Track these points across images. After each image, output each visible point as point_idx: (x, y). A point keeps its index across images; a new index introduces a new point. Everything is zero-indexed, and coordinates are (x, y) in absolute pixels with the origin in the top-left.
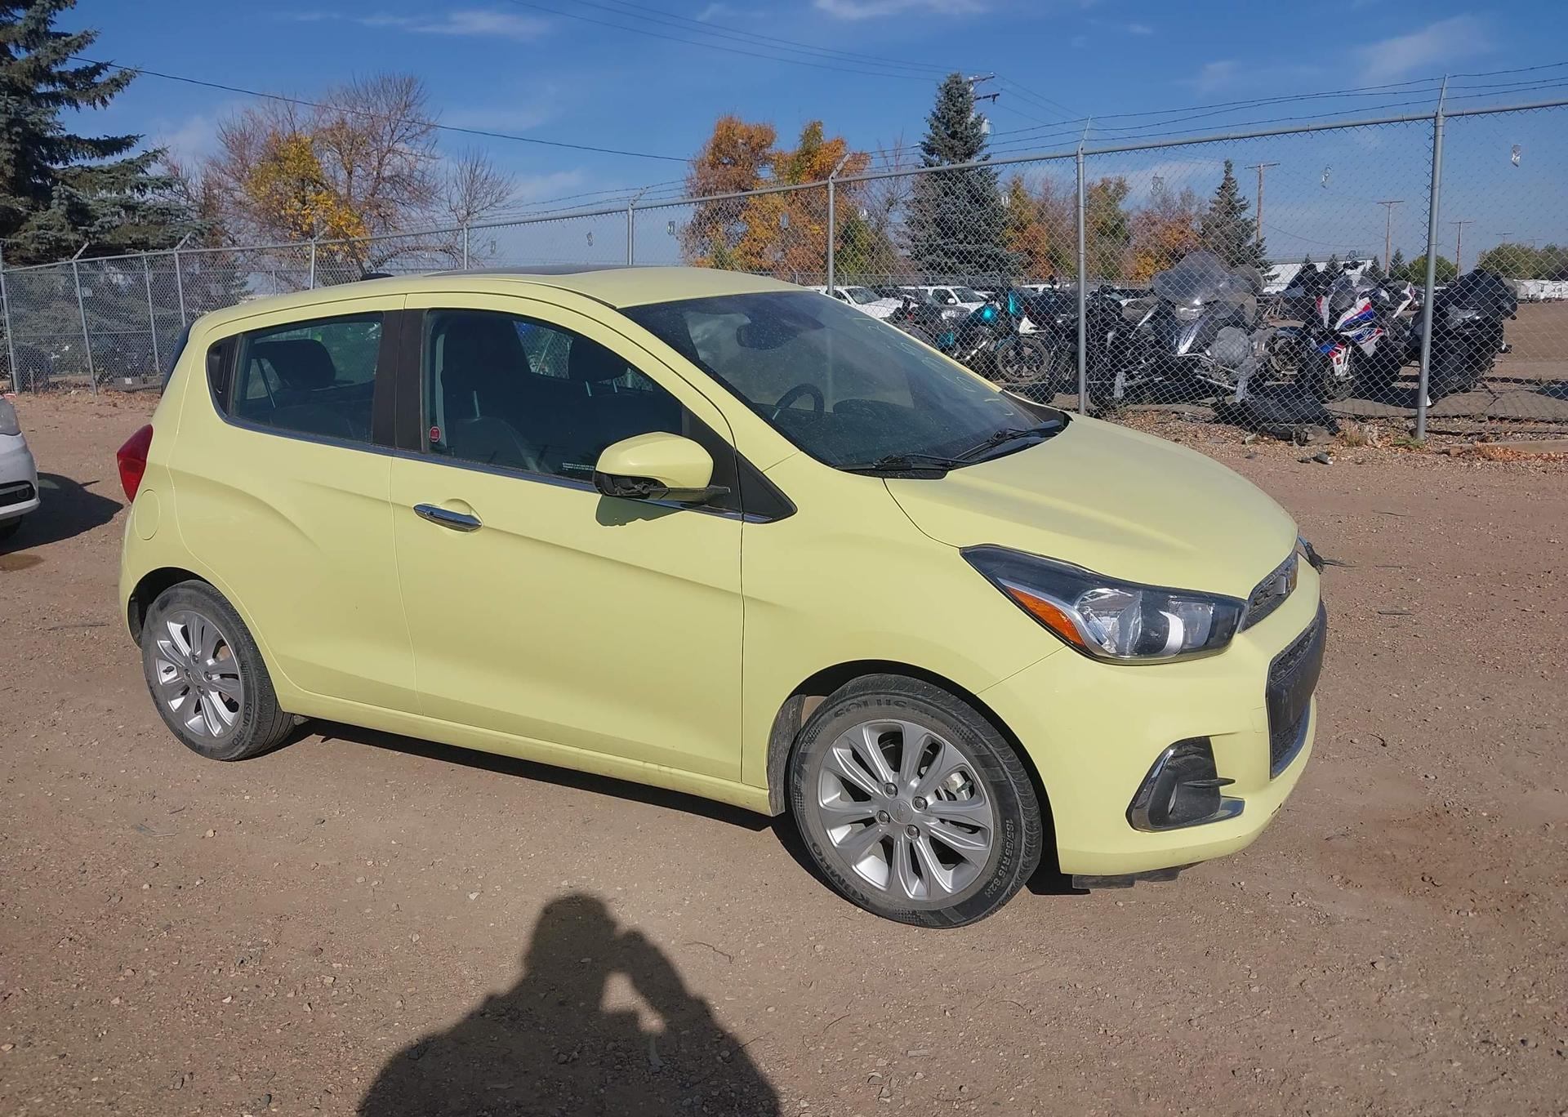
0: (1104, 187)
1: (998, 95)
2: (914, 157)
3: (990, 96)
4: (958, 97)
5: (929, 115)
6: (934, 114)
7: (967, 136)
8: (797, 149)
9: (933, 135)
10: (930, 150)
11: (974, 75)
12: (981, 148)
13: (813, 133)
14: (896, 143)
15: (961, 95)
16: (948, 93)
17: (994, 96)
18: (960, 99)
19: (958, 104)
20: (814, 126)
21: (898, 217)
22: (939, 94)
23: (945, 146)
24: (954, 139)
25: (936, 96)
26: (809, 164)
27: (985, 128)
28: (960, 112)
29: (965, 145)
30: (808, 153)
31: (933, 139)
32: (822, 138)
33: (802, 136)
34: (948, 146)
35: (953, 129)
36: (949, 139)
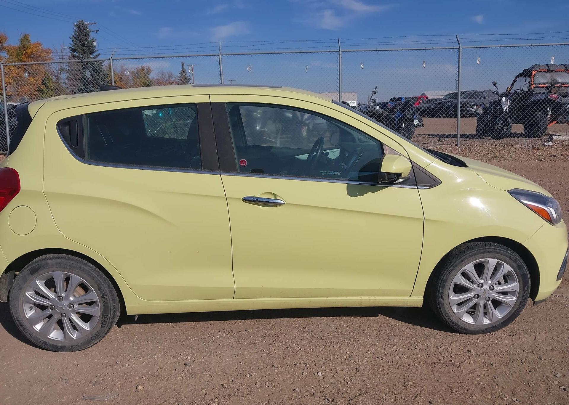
0: (143, 69)
1: (98, 31)
2: (68, 52)
3: (95, 31)
4: (83, 30)
5: (71, 36)
6: (73, 36)
7: (89, 46)
8: (19, 45)
9: (74, 44)
10: (74, 50)
11: (87, 22)
12: (95, 51)
13: (25, 39)
14: (61, 46)
15: (85, 29)
16: (79, 28)
17: (97, 31)
18: (84, 31)
19: (84, 33)
20: (26, 36)
21: (64, 76)
22: (75, 28)
23: (80, 49)
24: (84, 47)
25: (74, 29)
26: (25, 52)
27: (95, 44)
28: (85, 36)
29: (89, 49)
30: (24, 47)
31: (75, 46)
32: (30, 41)
33: (20, 40)
34: (81, 49)
35: (83, 43)
36: (81, 46)
